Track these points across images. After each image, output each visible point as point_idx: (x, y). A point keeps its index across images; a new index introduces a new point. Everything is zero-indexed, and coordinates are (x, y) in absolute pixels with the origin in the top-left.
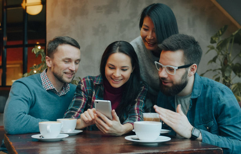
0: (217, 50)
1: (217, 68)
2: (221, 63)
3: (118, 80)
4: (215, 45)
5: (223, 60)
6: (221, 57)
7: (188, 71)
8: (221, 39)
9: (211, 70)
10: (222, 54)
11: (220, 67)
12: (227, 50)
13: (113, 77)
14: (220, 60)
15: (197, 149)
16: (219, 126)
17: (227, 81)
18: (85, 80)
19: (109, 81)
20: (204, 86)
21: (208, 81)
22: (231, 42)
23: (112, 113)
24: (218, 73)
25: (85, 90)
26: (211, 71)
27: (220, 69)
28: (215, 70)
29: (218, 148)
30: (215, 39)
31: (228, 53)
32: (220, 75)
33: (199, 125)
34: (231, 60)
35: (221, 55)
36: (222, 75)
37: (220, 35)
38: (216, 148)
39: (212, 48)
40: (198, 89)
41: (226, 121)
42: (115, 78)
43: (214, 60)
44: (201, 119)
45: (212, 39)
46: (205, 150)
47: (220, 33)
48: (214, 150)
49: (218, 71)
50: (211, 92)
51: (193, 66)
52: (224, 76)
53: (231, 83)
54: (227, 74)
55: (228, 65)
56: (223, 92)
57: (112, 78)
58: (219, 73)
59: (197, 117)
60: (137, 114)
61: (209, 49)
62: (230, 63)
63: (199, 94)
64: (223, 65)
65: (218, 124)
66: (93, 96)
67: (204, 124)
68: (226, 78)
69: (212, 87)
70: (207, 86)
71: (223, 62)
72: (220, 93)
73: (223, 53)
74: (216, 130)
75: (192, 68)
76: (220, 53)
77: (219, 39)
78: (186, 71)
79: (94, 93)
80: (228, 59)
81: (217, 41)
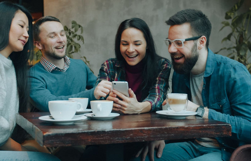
0: (232, 26)
1: (232, 46)
2: (236, 40)
3: (133, 55)
4: (230, 21)
5: (239, 37)
6: (236, 34)
7: (197, 43)
8: (237, 14)
9: (225, 48)
10: (238, 31)
11: (235, 45)
12: (243, 27)
13: (127, 53)
14: (235, 37)
15: (207, 125)
16: (231, 105)
17: (243, 61)
18: (108, 62)
19: (125, 58)
20: (217, 63)
21: (222, 58)
22: (248, 18)
23: (129, 92)
24: (232, 52)
25: (108, 72)
26: (226, 50)
27: (234, 47)
28: (229, 49)
29: (227, 124)
30: (230, 14)
31: (244, 29)
32: (235, 54)
33: (213, 103)
34: (247, 38)
35: (236, 32)
36: (237, 54)
37: (235, 10)
38: (225, 124)
39: (227, 24)
40: (211, 67)
41: (238, 100)
42: (129, 54)
43: (229, 38)
44: (215, 98)
45: (227, 14)
46: (214, 126)
47: (236, 8)
48: (223, 125)
49: (232, 50)
50: (223, 70)
51: (202, 39)
52: (239, 55)
53: (246, 62)
54: (242, 53)
55: (244, 43)
56: (235, 69)
57: (127, 55)
58: (234, 51)
59: (211, 95)
60: (157, 94)
61: (223, 25)
62: (246, 41)
63: (212, 71)
64: (238, 43)
65: (231, 103)
66: (116, 78)
67: (218, 102)
68: (242, 57)
69: (225, 64)
70: (220, 63)
71: (238, 40)
72: (232, 70)
73: (239, 29)
74: (227, 107)
75: (201, 41)
76: (236, 30)
77: (234, 14)
78: (195, 43)
79: (116, 75)
80: (244, 37)
81: (232, 16)
